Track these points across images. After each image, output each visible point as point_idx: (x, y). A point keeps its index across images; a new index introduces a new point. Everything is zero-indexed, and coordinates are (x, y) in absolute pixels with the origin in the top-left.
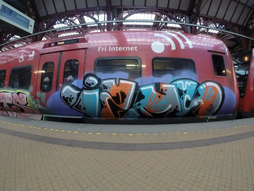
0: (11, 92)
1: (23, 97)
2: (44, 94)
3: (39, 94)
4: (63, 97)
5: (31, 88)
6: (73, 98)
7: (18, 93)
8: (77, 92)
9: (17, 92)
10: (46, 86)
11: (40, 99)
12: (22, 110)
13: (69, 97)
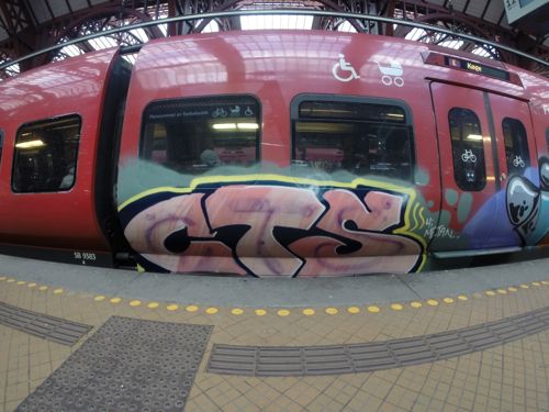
0: (317, 183)
1: (388, 205)
2: (468, 196)
3: (451, 195)
4: (511, 205)
5: (422, 176)
6: (527, 208)
7: (361, 192)
8: (533, 194)
9: (354, 185)
10: (471, 175)
11: (454, 210)
12: (350, 248)
13: (522, 204)
